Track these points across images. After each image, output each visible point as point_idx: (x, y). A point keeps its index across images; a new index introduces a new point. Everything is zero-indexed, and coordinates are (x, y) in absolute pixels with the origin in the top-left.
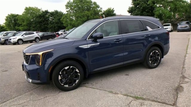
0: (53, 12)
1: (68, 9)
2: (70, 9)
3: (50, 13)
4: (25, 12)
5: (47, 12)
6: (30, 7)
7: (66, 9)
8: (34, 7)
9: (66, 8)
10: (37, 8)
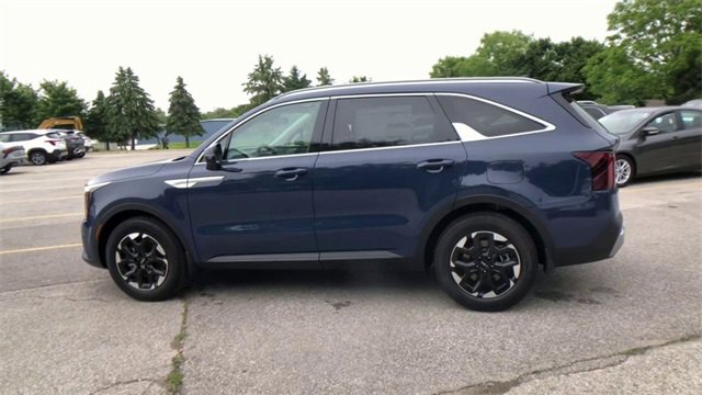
0: (567, 44)
1: (616, 28)
2: (622, 31)
3: (556, 46)
4: (479, 49)
5: (545, 45)
6: (497, 34)
7: (610, 29)
8: (511, 32)
9: (608, 26)
10: (520, 33)
